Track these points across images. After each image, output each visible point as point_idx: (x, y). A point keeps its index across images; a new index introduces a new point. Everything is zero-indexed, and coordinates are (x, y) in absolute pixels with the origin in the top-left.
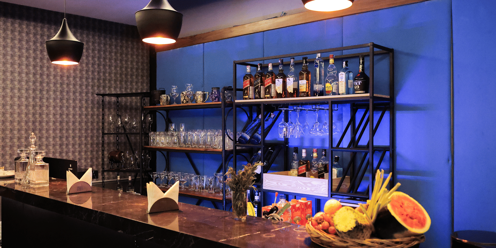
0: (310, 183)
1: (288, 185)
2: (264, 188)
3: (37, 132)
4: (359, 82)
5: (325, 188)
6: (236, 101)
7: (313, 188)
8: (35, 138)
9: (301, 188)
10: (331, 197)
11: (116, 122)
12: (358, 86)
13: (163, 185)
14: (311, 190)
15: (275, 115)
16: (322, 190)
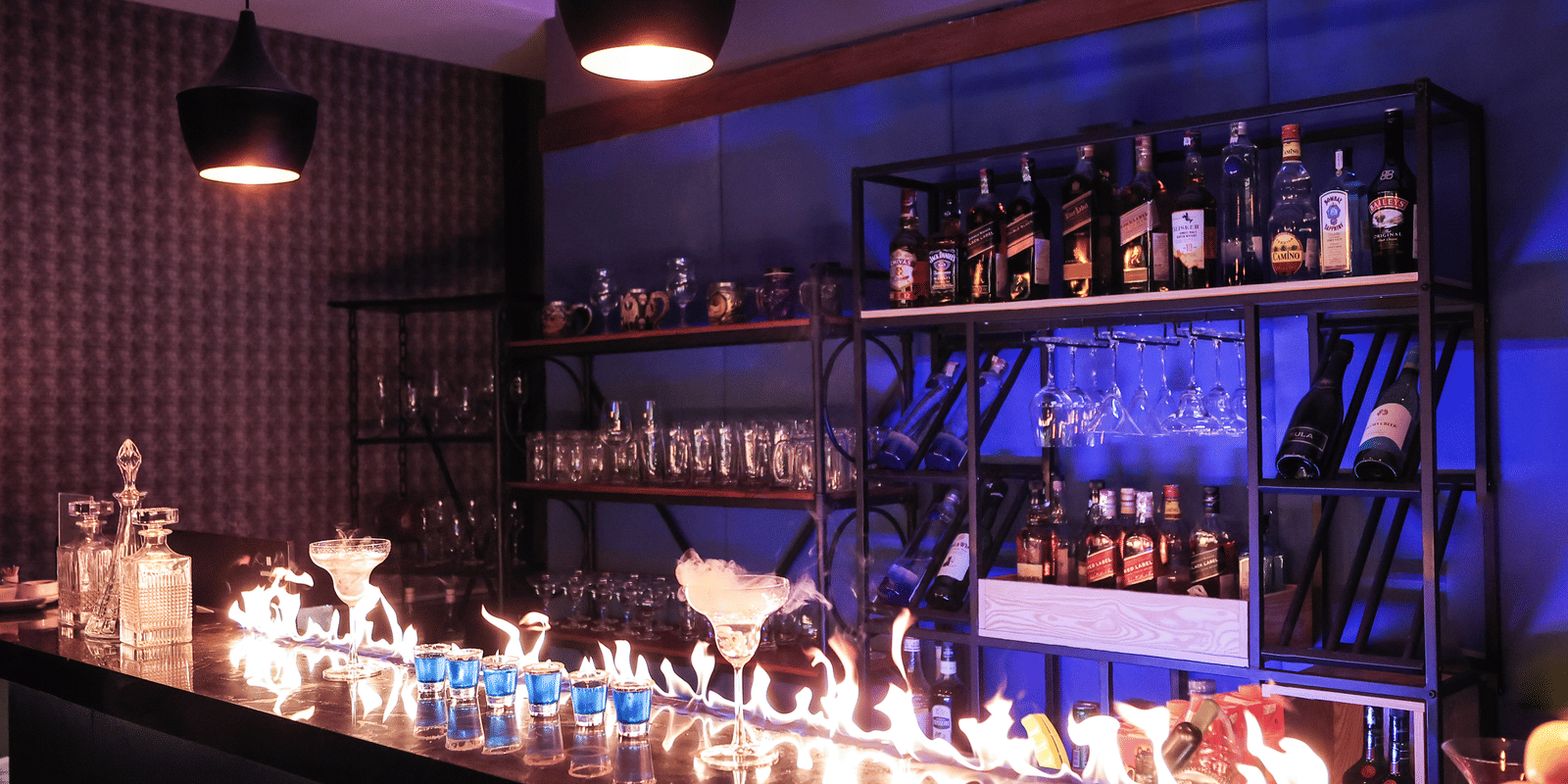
0: (1172, 614)
1: (1080, 623)
2: (982, 633)
3: (148, 437)
5: (1236, 635)
6: (865, 315)
7: (1183, 634)
8: (137, 459)
9: (1134, 633)
10: (1262, 667)
11: (397, 396)
13: (582, 623)
14: (1176, 641)
15: (1007, 365)
16: (1224, 640)
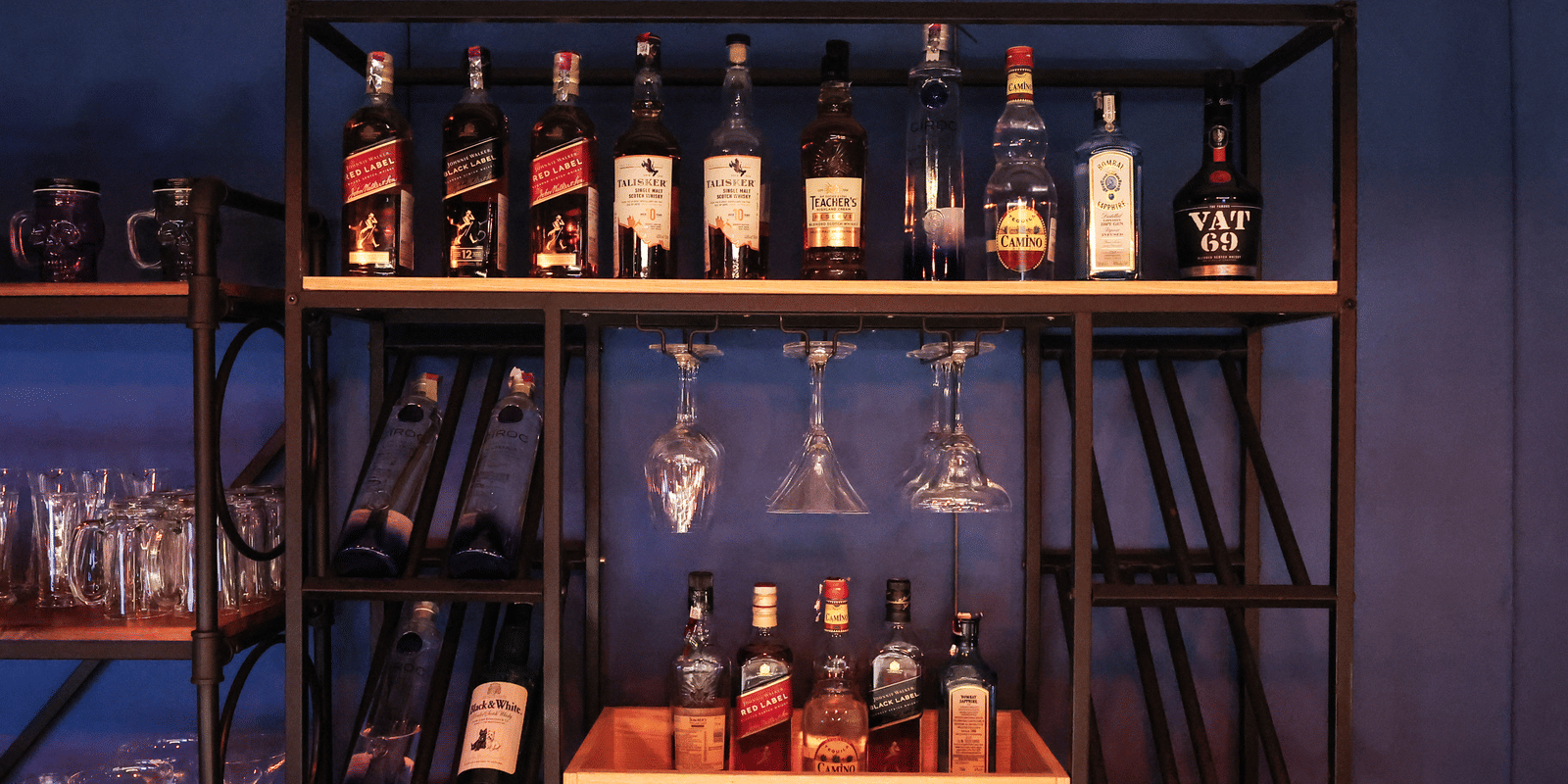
4: (1241, 214)
6: (311, 283)
12: (1229, 238)
